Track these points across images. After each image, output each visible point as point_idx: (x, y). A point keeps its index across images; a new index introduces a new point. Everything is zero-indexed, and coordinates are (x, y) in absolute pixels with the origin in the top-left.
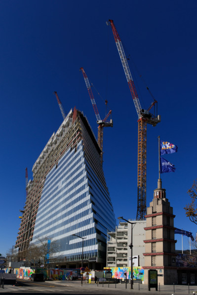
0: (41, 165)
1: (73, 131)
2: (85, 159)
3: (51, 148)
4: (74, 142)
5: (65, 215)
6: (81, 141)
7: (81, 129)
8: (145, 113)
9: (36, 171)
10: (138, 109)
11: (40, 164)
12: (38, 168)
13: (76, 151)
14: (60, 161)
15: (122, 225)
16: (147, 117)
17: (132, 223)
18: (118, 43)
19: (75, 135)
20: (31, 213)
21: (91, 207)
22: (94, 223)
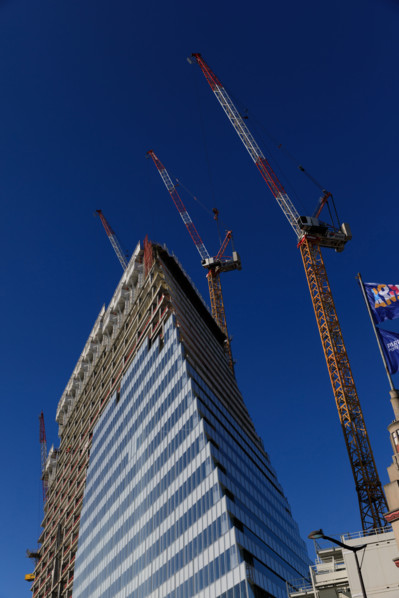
0: (77, 398)
1: (150, 294)
2: (188, 364)
3: (100, 348)
4: (155, 322)
5: (157, 549)
6: (171, 318)
7: (166, 287)
8: (309, 223)
9: (65, 420)
10: (293, 218)
11: (74, 396)
12: (70, 408)
13: (161, 345)
14: (125, 379)
15: (326, 558)
16: (317, 233)
17: (355, 549)
19: (155, 305)
20: (58, 558)
21: (225, 509)
22: (243, 565)
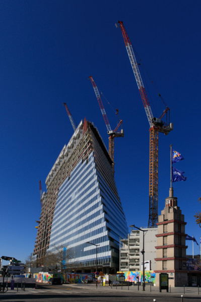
0: (54, 177)
1: (84, 142)
2: (97, 170)
3: (63, 161)
4: (85, 154)
5: (79, 224)
6: (92, 153)
7: (92, 140)
8: (156, 121)
9: (49, 184)
10: (150, 117)
11: (52, 176)
12: (51, 180)
13: (87, 162)
14: (72, 172)
15: (134, 232)
16: (159, 126)
17: (144, 231)
18: (129, 47)
19: (86, 147)
20: (46, 224)
21: (103, 216)
22: (107, 232)
